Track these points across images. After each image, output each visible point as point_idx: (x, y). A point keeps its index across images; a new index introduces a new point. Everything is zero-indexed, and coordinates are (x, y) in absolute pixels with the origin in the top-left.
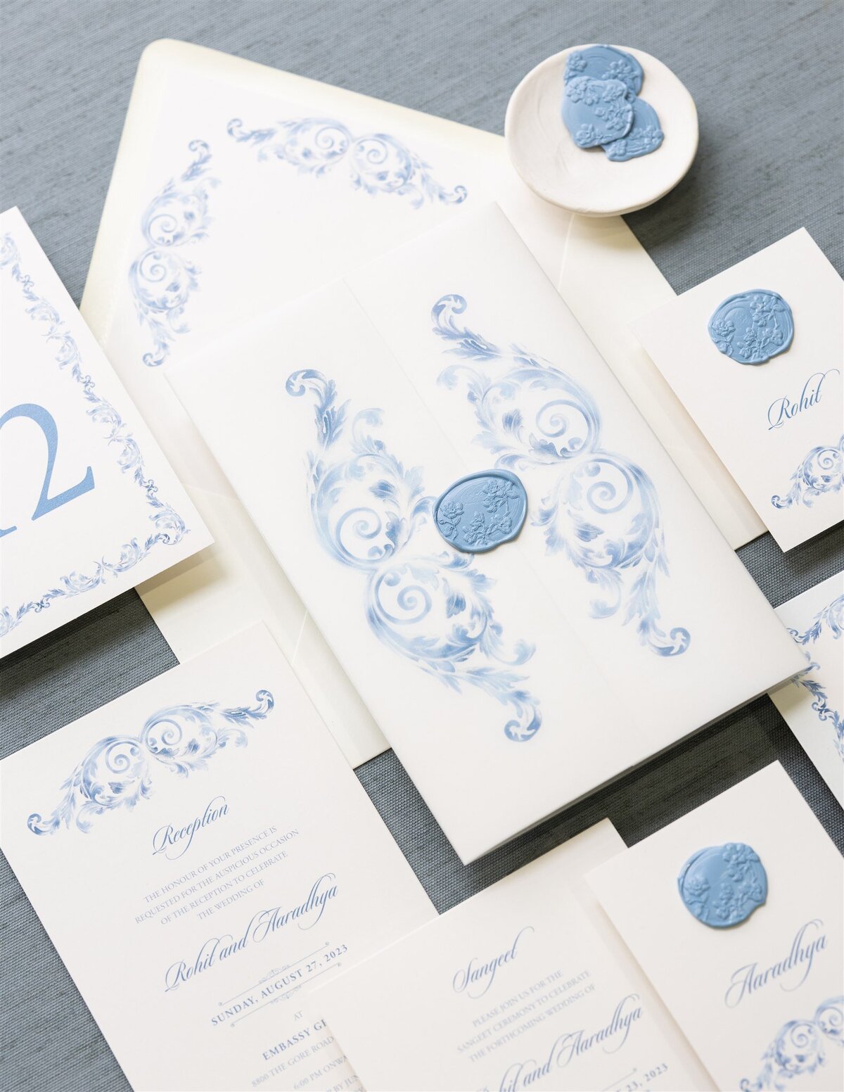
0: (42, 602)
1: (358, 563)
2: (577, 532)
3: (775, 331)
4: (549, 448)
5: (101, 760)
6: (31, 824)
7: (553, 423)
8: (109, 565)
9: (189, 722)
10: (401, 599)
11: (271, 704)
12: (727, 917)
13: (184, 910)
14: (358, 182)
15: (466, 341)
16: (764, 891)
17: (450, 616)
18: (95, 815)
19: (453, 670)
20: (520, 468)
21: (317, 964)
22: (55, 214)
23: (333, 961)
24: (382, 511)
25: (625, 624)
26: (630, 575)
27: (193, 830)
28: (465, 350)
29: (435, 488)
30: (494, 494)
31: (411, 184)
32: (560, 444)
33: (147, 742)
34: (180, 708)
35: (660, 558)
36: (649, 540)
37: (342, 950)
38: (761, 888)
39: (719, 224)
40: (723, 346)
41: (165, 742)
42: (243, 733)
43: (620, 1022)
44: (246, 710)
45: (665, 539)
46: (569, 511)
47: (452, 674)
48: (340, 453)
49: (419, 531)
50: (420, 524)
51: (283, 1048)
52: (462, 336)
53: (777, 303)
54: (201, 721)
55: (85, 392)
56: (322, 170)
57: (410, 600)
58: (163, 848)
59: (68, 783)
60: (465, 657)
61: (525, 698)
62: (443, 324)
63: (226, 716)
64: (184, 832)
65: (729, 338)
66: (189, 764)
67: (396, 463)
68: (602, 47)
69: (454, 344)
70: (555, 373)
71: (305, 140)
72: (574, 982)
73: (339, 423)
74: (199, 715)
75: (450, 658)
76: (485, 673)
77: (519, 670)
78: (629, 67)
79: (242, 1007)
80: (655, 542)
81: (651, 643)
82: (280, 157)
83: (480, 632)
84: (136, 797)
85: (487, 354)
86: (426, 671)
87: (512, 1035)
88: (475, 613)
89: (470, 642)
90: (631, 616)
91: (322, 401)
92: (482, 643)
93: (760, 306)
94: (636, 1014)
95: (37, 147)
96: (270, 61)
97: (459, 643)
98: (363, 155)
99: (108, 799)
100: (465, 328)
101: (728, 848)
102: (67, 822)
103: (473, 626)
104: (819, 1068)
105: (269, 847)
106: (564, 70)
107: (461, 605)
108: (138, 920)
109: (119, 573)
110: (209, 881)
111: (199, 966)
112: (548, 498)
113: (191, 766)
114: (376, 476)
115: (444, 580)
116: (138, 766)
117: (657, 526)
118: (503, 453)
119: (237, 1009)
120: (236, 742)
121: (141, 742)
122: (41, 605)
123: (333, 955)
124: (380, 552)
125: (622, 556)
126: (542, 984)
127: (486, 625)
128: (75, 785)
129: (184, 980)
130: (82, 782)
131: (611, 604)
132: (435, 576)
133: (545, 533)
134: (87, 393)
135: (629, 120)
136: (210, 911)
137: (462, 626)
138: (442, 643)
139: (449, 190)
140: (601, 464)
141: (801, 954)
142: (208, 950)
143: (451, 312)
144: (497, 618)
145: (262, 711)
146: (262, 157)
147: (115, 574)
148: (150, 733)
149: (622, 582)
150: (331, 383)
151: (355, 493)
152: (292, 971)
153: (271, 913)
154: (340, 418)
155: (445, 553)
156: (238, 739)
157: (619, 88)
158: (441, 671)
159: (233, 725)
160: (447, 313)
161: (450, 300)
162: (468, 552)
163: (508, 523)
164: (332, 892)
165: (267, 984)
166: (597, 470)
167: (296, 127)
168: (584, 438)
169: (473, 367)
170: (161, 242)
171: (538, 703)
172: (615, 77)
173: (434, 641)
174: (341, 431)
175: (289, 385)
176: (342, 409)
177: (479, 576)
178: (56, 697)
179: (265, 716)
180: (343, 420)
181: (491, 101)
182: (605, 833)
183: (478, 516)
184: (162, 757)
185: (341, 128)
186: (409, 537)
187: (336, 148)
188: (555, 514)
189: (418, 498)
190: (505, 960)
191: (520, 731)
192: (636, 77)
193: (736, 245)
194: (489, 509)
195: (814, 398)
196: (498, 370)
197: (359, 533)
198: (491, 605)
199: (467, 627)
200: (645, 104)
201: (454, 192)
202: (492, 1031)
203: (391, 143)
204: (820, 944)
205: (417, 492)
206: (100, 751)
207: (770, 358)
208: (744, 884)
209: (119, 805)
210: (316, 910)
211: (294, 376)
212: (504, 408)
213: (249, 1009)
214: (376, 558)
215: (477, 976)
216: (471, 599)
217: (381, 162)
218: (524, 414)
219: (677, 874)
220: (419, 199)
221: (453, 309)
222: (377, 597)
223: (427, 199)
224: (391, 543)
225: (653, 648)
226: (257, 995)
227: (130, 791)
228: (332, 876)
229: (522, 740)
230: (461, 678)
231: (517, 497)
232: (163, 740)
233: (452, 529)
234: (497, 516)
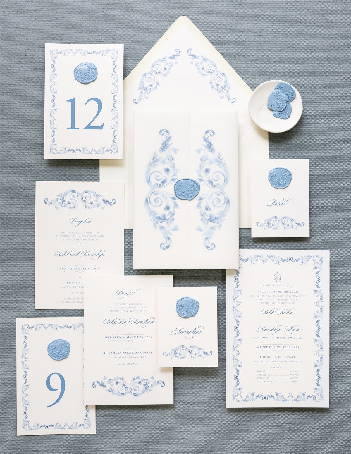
1: (150, 184)
2: (205, 207)
3: (284, 182)
4: (211, 183)
5: (69, 194)
6: (45, 200)
7: (216, 177)
8: (95, 151)
9: (94, 197)
10: (155, 199)
11: (114, 203)
12: (183, 315)
13: (68, 240)
14: (211, 83)
15: (209, 145)
16: (195, 314)
17: (164, 210)
18: (61, 206)
19: (157, 223)
20: (202, 183)
21: (91, 269)
22: (133, 49)
23: (95, 270)
25: (202, 235)
26: (211, 224)
27: (81, 222)
28: (207, 146)
29: (179, 177)
30: (192, 187)
31: (223, 91)
32: (215, 183)
33: (82, 196)
34: (94, 192)
35: (220, 224)
36: (221, 219)
37: (98, 269)
39: (291, 145)
40: (270, 178)
42: (104, 206)
43: (147, 322)
44: (108, 201)
45: (224, 221)
46: (207, 201)
48: (163, 155)
49: (169, 185)
50: (171, 184)
51: (73, 283)
52: (208, 142)
53: (289, 175)
54: (97, 198)
55: (113, 103)
56: (204, 75)
57: (157, 201)
60: (162, 222)
61: (169, 239)
62: (206, 137)
63: (103, 200)
64: (78, 222)
65: (272, 177)
67: (174, 166)
68: (289, 85)
69: (206, 143)
70: (224, 165)
71: (205, 64)
72: (143, 307)
73: (167, 148)
74: (97, 196)
75: (158, 220)
76: (164, 228)
77: (172, 232)
78: (292, 94)
80: (221, 220)
81: (205, 243)
82: (196, 66)
83: (169, 218)
84: (72, 207)
85: (211, 150)
86: (151, 220)
87: (122, 311)
88: (170, 213)
89: (165, 219)
90: (205, 234)
91: (166, 139)
92: (167, 221)
93: (285, 174)
94: (152, 322)
95: (139, 28)
96: (208, 38)
97: (163, 218)
98: (216, 77)
99: (66, 204)
100: (210, 141)
101: (193, 300)
102: (54, 204)
103: (168, 215)
104: (183, 359)
105: (95, 236)
106: (276, 85)
107: (168, 209)
108: (57, 236)
110: (78, 236)
111: (65, 254)
112: (204, 195)
113: (88, 207)
114: (167, 166)
115: (168, 201)
116: (77, 200)
117: (224, 217)
118: (200, 177)
119: (67, 269)
120: (102, 208)
121: (80, 195)
122: (74, 151)
123: (95, 268)
124: (158, 185)
125: (212, 219)
126: (135, 304)
128: (60, 197)
129: (59, 255)
130: (62, 197)
131: (202, 229)
132: (167, 199)
133: (198, 203)
135: (284, 108)
136: (74, 243)
138: (159, 215)
139: (231, 98)
140: (221, 194)
141: (195, 332)
142: (68, 252)
143: (209, 135)
144: (175, 217)
145: (112, 204)
146: (192, 63)
147: (95, 153)
148: (84, 194)
149: (208, 225)
150: (171, 136)
151: (160, 167)
152: (84, 267)
153: (87, 251)
154: (167, 147)
155: (172, 194)
157: (286, 99)
158: (154, 222)
159: (103, 203)
161: (211, 131)
162: (178, 197)
163: (191, 196)
164: (103, 255)
165: (77, 267)
166: (219, 194)
167: (205, 60)
168: (221, 185)
169: (205, 152)
170: (154, 72)
171: (172, 242)
172: (287, 95)
173: (157, 214)
174: (166, 150)
175: (161, 131)
176: (170, 145)
177: (177, 204)
178: (68, 173)
181: (256, 80)
182: (170, 278)
183: (185, 190)
184: (83, 201)
185: (215, 66)
186: (166, 185)
187: (211, 71)
188: (203, 200)
190: (131, 294)
191: (164, 247)
192: (293, 97)
193: (291, 152)
194: (188, 190)
195: (283, 204)
196: (212, 156)
197: (156, 179)
198: (175, 213)
199: (166, 215)
200: (290, 106)
201: (232, 99)
202: (118, 308)
203: (225, 77)
204: (200, 332)
205: (175, 175)
206: (70, 192)
207: (279, 188)
208: (192, 310)
209: (67, 207)
210: (97, 256)
211: (163, 130)
212: (207, 166)
213: (70, 270)
214: (156, 186)
215: (123, 293)
216: (171, 209)
217: (220, 81)
218: (211, 171)
219: (179, 299)
220: (223, 96)
221: (211, 134)
222: (150, 196)
223: (225, 97)
224: (162, 185)
225: (205, 245)
226: (74, 268)
227: (71, 205)
228: (105, 251)
229: (163, 249)
230: (158, 226)
231: (197, 190)
232: (86, 197)
233: (177, 189)
234: (189, 192)
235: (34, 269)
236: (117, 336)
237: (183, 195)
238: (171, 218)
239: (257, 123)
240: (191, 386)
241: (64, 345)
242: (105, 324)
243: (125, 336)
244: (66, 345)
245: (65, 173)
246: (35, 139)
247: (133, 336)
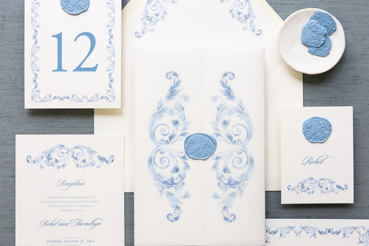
0: (62, 98)
1: (156, 141)
2: (223, 168)
3: (322, 135)
4: (231, 138)
5: (56, 150)
6: (27, 158)
7: (237, 131)
8: (87, 98)
9: (87, 153)
10: (161, 159)
11: (112, 161)
13: (56, 206)
14: (231, 11)
15: (227, 90)
17: (172, 172)
18: (46, 165)
19: (163, 189)
20: (219, 139)
21: (84, 242)
23: (89, 243)
24: (172, 129)
25: (220, 204)
26: (230, 190)
27: (71, 185)
28: (226, 93)
29: (191, 131)
30: (206, 143)
31: (246, 21)
32: (235, 138)
33: (72, 152)
34: (87, 148)
35: (242, 190)
36: (242, 183)
37: (93, 241)
39: (330, 87)
40: (304, 130)
41: (77, 155)
42: (100, 165)
44: (105, 159)
45: (247, 186)
46: (225, 161)
47: (163, 190)
48: (170, 104)
50: (180, 140)
52: (227, 88)
53: (329, 127)
54: (91, 155)
56: (222, 1)
57: (164, 161)
58: (60, 186)
59: (44, 152)
60: (169, 187)
61: (179, 209)
62: (224, 80)
63: (98, 157)
64: (68, 184)
65: (308, 129)
66: (80, 165)
67: (184, 117)
68: (328, 15)
69: (223, 89)
70: (247, 116)
73: (175, 95)
74: (91, 153)
75: (165, 185)
77: (182, 200)
78: (332, 26)
80: (243, 185)
81: (223, 214)
83: (177, 182)
84: (61, 167)
85: (231, 98)
86: (156, 185)
88: (180, 176)
89: (173, 183)
90: (223, 203)
91: (174, 85)
92: (176, 186)
93: (323, 125)
97: (170, 182)
98: (238, 3)
99: (53, 163)
100: (229, 86)
102: (38, 163)
103: (177, 179)
105: (89, 202)
106: (312, 14)
107: (177, 171)
108: (42, 202)
109: (88, 102)
110: (67, 202)
111: (52, 224)
112: (222, 153)
113: (81, 166)
114: (176, 117)
115: (177, 161)
116: (66, 158)
117: (247, 180)
118: (217, 131)
119: (55, 242)
121: (70, 151)
122: (61, 99)
123: (89, 241)
124: (164, 142)
125: (232, 183)
127: (181, 181)
128: (45, 154)
129: (45, 226)
130: (48, 154)
131: (219, 196)
132: (175, 158)
133: (214, 163)
134: (110, 40)
135: (321, 44)
136: (63, 211)
138: (165, 179)
139: (257, 29)
140: (243, 152)
142: (56, 221)
143: (228, 78)
144: (185, 181)
145: (109, 162)
147: (87, 101)
148: (75, 150)
149: (227, 191)
150: (180, 81)
151: (167, 119)
152: (76, 239)
153: (79, 220)
155: (182, 152)
156: (98, 166)
157: (324, 31)
158: (160, 187)
159: (99, 161)
160: (227, 78)
161: (230, 74)
162: (189, 156)
163: (205, 155)
164: (99, 224)
165: (67, 239)
166: (241, 153)
168: (243, 140)
169: (224, 99)
171: (181, 213)
172: (326, 26)
173: (163, 177)
174: (174, 97)
175: (167, 74)
176: (179, 91)
177: (188, 165)
178: (56, 124)
179: (109, 164)
180: (177, 94)
181: (288, 6)
183: (198, 147)
184: (74, 159)
186: (175, 142)
188: (220, 159)
189: (184, 131)
191: (171, 218)
192: (333, 30)
193: (331, 97)
194: (202, 147)
195: (321, 162)
196: (231, 104)
197: (161, 132)
198: (186, 176)
199: (175, 178)
200: (330, 40)
201: (258, 31)
203: (249, 3)
205: (185, 129)
206: (58, 148)
207: (316, 142)
209: (55, 166)
210: (92, 226)
211: (171, 72)
212: (226, 118)
213: (58, 243)
214: (162, 143)
216: (181, 171)
217: (242, 9)
218: (230, 123)
220: (246, 27)
221: (230, 77)
222: (155, 155)
223: (248, 28)
224: (169, 140)
225: (223, 216)
226: (63, 241)
227: (60, 164)
228: (102, 220)
229: (170, 221)
230: (164, 193)
231: (212, 148)
232: (77, 154)
233: (188, 147)
234: (203, 150)
237: (195, 153)
239: (288, 63)
245: (51, 124)
246: (15, 83)
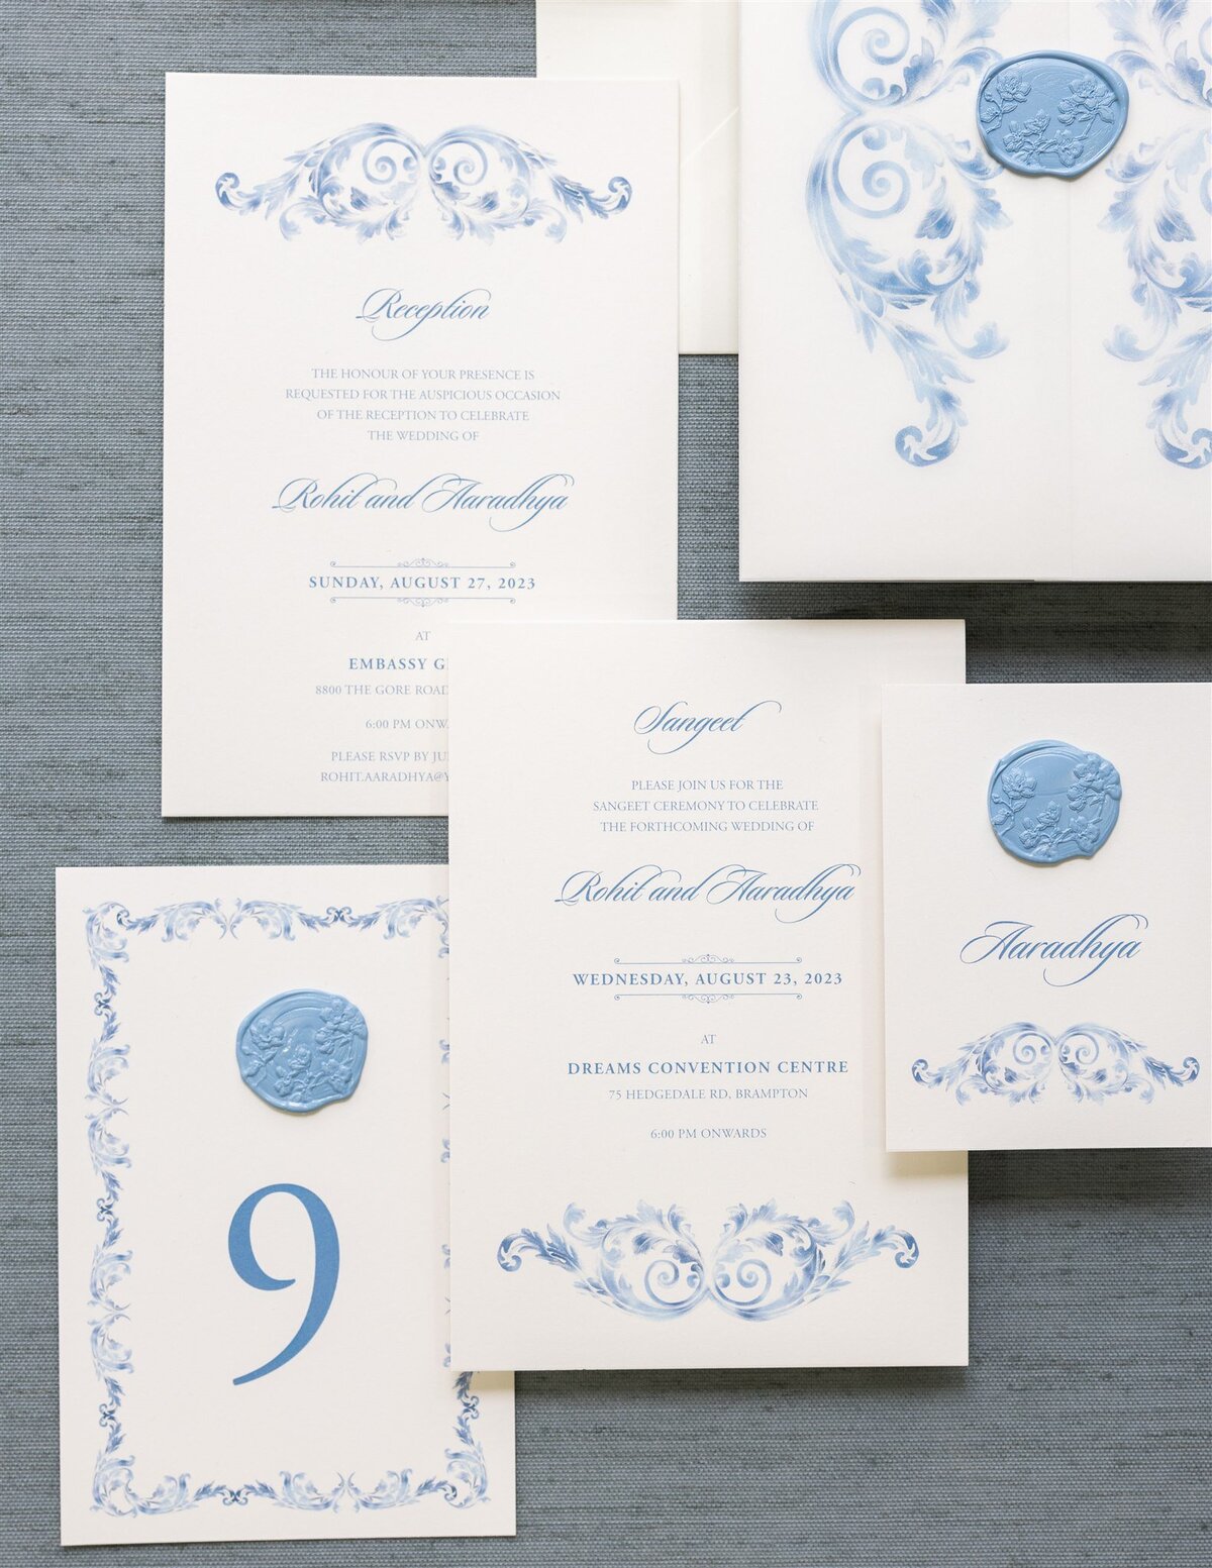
1: (844, 90)
2: (1159, 218)
4: (1194, 76)
5: (357, 150)
6: (221, 185)
9: (504, 165)
10: (869, 173)
11: (623, 203)
12: (1030, 848)
13: (356, 415)
16: (1099, 841)
17: (920, 235)
18: (311, 220)
19: (879, 313)
20: (1140, 81)
21: (485, 583)
23: (507, 592)
24: (918, 34)
25: (1142, 384)
26: (1191, 320)
27: (427, 314)
29: (1010, 43)
30: (1081, 100)
33: (432, 161)
34: (504, 139)
37: (527, 584)
38: (1098, 835)
41: (456, 175)
42: (564, 222)
43: (818, 890)
44: (586, 193)
46: (1166, 183)
47: (876, 317)
49: (950, 91)
50: (959, 83)
51: (381, 666)
54: (520, 174)
57: (881, 182)
58: (373, 317)
59: (299, 158)
60: (905, 304)
61: (950, 405)
63: (556, 186)
64: (413, 311)
66: (470, 222)
72: (791, 806)
74: (521, 163)
75: (886, 295)
76: (919, 341)
77: (965, 365)
79: (359, 584)
81: (1160, 431)
83: (946, 282)
84: (378, 227)
86: (844, 293)
87: (673, 827)
88: (956, 251)
89: (926, 288)
90: (1158, 378)
92: (939, 298)
94: (844, 893)
97: (909, 278)
99: (340, 209)
101: (1090, 759)
102: (269, 208)
103: (942, 268)
104: (1026, 1101)
105: (510, 395)
107: (944, 230)
108: (288, 394)
110: (409, 395)
111: (334, 500)
112: (1152, 147)
113: (472, 227)
115: (944, 180)
116: (403, 186)
118: (1130, 46)
119: (350, 582)
120: (548, 228)
121: (425, 156)
123: (512, 583)
124: (881, 91)
125: (1199, 287)
126: (749, 785)
127: (960, 276)
128: (306, 165)
129: (304, 506)
130: (319, 166)
131: (1140, 346)
132: (934, 168)
133: (1116, 194)
136: (387, 436)
137: (928, 259)
138: (887, 267)
141: (1097, 947)
142: (356, 485)
144: (981, 275)
145: (607, 207)
148: (445, 149)
149: (1176, 324)
152: (449, 574)
153: (464, 484)
155: (967, 144)
156: (554, 225)
158: (863, 305)
159: (558, 203)
162: (998, 160)
163: (1075, 152)
164: (558, 502)
165: (407, 572)
171: (963, 423)
173: (878, 258)
177: (992, 201)
178: (353, 27)
182: (949, 637)
183: (1041, 118)
184: (440, 193)
186: (932, 92)
188: (1144, 176)
189: (977, 43)
190: (721, 727)
191: (918, 449)
194: (1062, 116)
197: (869, 47)
198: (984, 251)
199: (933, 264)
202: (650, 807)
204: (1128, 949)
205: (980, 33)
206: (364, 137)
208: (1080, 818)
209: (349, 225)
210: (523, 513)
213: (364, 591)
214: (871, 97)
215: (674, 725)
216: (961, 229)
218: (1192, 7)
219: (1004, 754)
222: (839, 153)
224: (904, 87)
225: (1159, 439)
226: (385, 579)
227: (374, 214)
228: (570, 480)
229: (913, 463)
230: (883, 329)
231: (1109, 121)
232: (456, 169)
233: (996, 116)
234: (1066, 132)
235: (158, 582)
236: (639, 970)
237: (1027, 146)
238: (962, 279)
240: (1063, 1264)
241: (330, 1024)
242: (572, 900)
243: (691, 973)
244: (344, 1025)
245: (333, 26)
247: (731, 969)
